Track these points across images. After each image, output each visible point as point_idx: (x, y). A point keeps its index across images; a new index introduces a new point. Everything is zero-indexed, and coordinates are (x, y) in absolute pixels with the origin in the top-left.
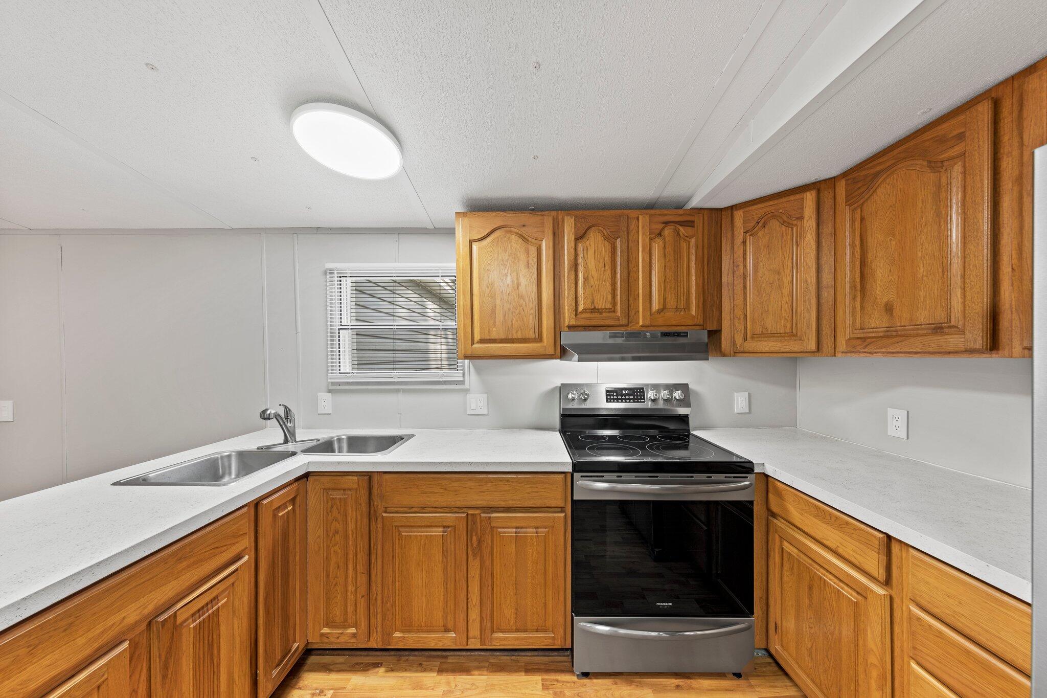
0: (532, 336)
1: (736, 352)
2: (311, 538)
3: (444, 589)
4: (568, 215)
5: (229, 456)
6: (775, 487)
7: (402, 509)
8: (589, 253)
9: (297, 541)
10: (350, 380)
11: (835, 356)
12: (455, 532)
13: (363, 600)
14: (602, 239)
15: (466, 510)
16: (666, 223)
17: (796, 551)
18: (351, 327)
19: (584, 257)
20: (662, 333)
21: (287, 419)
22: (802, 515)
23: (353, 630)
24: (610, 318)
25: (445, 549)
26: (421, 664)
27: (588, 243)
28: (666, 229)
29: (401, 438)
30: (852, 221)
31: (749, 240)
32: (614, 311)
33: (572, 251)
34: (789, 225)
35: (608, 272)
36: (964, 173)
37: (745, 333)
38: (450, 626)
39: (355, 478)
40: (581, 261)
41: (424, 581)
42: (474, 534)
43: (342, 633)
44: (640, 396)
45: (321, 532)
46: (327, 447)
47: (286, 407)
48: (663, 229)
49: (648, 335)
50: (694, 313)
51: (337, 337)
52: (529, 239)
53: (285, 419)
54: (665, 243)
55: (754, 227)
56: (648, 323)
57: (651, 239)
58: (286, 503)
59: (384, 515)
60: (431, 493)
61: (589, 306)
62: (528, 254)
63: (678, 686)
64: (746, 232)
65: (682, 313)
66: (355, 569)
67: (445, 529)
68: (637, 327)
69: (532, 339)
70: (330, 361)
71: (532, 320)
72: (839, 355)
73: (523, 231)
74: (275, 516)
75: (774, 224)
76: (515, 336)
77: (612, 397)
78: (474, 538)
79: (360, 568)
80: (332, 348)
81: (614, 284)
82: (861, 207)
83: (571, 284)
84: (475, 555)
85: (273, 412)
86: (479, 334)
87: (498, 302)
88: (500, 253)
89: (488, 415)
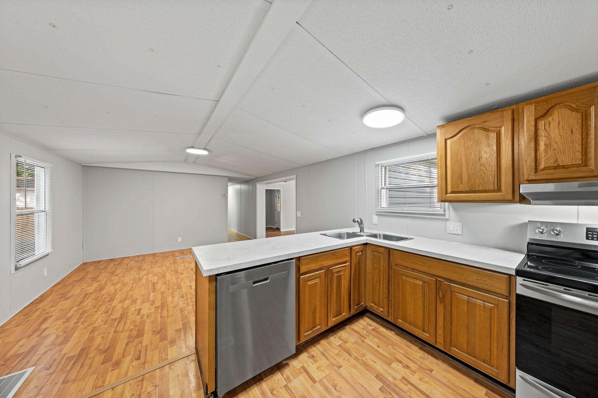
0: (492, 188)
2: (368, 268)
3: (423, 310)
4: (528, 104)
5: (344, 233)
7: (403, 267)
8: (551, 125)
9: (363, 266)
10: (385, 211)
12: (429, 286)
13: (386, 299)
15: (436, 277)
18: (386, 188)
19: (546, 130)
21: (361, 223)
23: (382, 309)
24: (582, 171)
25: (423, 292)
26: (411, 341)
29: (407, 239)
32: (586, 166)
38: (426, 330)
39: (383, 249)
40: (542, 133)
41: (413, 303)
42: (440, 291)
43: (378, 308)
45: (371, 266)
46: (375, 236)
47: (361, 219)
51: (380, 192)
52: (490, 128)
53: (360, 223)
58: (359, 251)
59: (395, 267)
60: (417, 263)
62: (488, 138)
66: (383, 285)
67: (424, 283)
69: (492, 190)
70: (377, 202)
71: (491, 178)
73: (485, 125)
74: (356, 254)
76: (477, 189)
78: (441, 293)
79: (385, 286)
80: (378, 197)
84: (441, 302)
85: (357, 220)
86: (450, 189)
87: (464, 170)
88: (466, 142)
89: (462, 235)
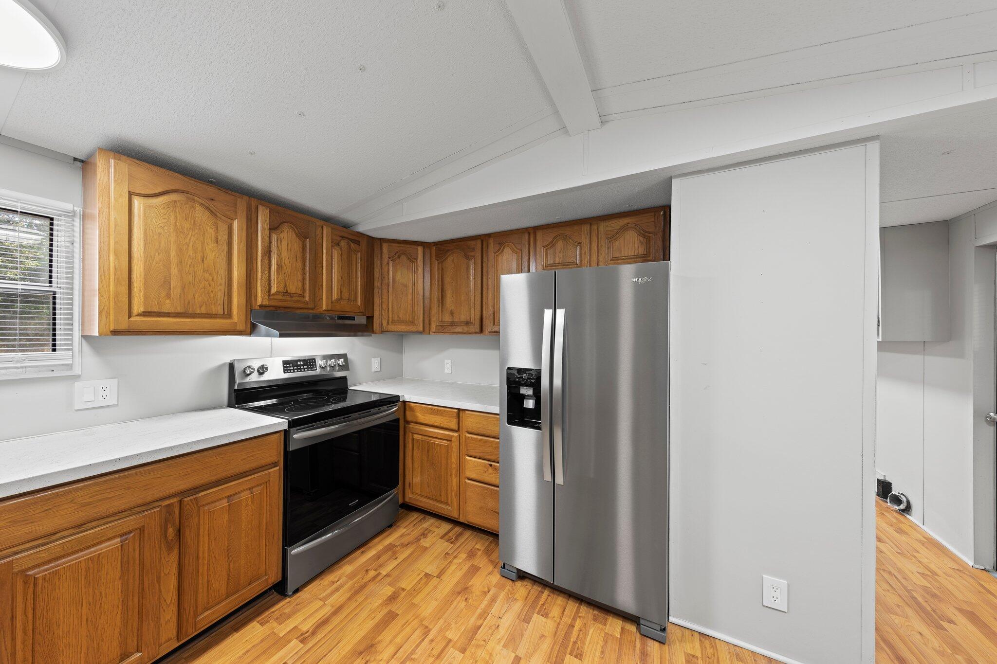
0: (220, 311)
1: (383, 332)
4: (262, 205)
6: (410, 407)
8: (282, 244)
11: (430, 334)
12: (142, 533)
14: (294, 236)
15: (159, 503)
16: (343, 237)
17: (420, 436)
19: (278, 246)
20: (338, 316)
22: (424, 416)
24: (300, 301)
27: (282, 235)
28: (342, 241)
30: (438, 269)
31: (391, 263)
32: (303, 296)
33: (267, 238)
34: (411, 261)
35: (300, 264)
36: (475, 263)
37: (388, 320)
40: (274, 248)
42: (170, 526)
44: (313, 365)
48: (340, 241)
49: (328, 318)
50: (359, 304)
52: (218, 214)
54: (341, 251)
55: (394, 256)
56: (329, 308)
57: (332, 246)
61: (282, 290)
62: (217, 229)
63: (362, 552)
64: (389, 258)
65: (352, 303)
67: (125, 537)
68: (321, 310)
69: (221, 315)
71: (220, 296)
72: (431, 334)
73: (211, 204)
75: (404, 258)
76: (197, 311)
77: (288, 368)
78: (170, 530)
81: (304, 274)
82: (442, 262)
83: (265, 268)
84: (171, 550)
86: (140, 306)
87: (174, 272)
88: (178, 218)
89: (117, 405)
